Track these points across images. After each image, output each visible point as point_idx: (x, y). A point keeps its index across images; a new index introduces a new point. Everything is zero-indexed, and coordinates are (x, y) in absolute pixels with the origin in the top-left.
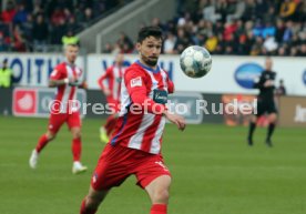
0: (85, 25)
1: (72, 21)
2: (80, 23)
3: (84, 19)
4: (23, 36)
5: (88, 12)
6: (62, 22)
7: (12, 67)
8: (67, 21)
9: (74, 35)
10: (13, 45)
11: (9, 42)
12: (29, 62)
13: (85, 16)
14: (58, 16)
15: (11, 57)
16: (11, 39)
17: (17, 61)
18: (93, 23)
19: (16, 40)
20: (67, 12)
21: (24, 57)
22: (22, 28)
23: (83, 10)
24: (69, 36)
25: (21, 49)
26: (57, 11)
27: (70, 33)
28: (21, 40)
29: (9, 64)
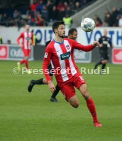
0: (76, 11)
1: (68, 9)
2: (73, 10)
3: (75, 8)
4: (42, 18)
5: (77, 4)
6: (63, 9)
7: (36, 34)
8: (66, 9)
9: (69, 17)
10: (37, 22)
11: (34, 20)
12: (45, 31)
13: (75, 6)
14: (61, 7)
15: (36, 29)
16: (36, 19)
17: (39, 31)
18: (80, 10)
19: (38, 19)
20: (66, 4)
21: (42, 29)
22: (41, 13)
23: (75, 3)
24: (67, 18)
25: (41, 24)
26: (60, 4)
27: (67, 16)
28: (41, 20)
29: (34, 33)
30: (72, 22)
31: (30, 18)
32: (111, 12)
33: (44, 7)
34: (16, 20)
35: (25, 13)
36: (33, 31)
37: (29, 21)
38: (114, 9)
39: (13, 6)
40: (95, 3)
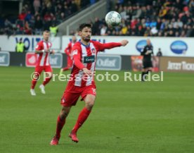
0: (61, 21)
1: (54, 19)
2: (58, 20)
3: (61, 18)
4: (30, 27)
5: (62, 14)
6: (49, 19)
8: (52, 19)
9: (55, 26)
10: (25, 31)
11: (23, 30)
12: (33, 39)
14: (47, 17)
15: (24, 37)
16: (24, 28)
17: (27, 39)
19: (26, 29)
20: (52, 15)
21: (30, 37)
22: (29, 23)
23: (60, 13)
24: (53, 27)
25: (29, 33)
28: (29, 29)
29: (23, 41)
30: (57, 31)
31: (18, 27)
32: (94, 22)
33: (33, 18)
34: (6, 29)
35: (14, 23)
36: (21, 39)
37: (18, 30)
38: (96, 19)
39: (3, 15)
40: (79, 14)
